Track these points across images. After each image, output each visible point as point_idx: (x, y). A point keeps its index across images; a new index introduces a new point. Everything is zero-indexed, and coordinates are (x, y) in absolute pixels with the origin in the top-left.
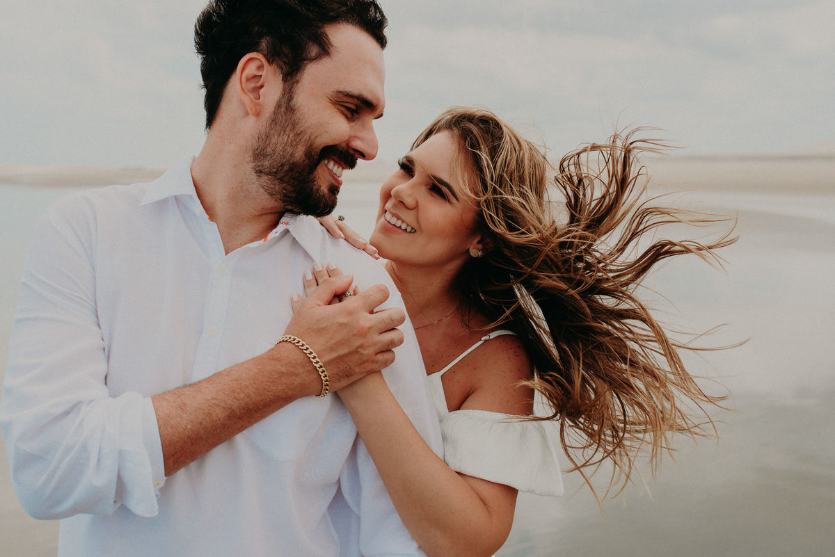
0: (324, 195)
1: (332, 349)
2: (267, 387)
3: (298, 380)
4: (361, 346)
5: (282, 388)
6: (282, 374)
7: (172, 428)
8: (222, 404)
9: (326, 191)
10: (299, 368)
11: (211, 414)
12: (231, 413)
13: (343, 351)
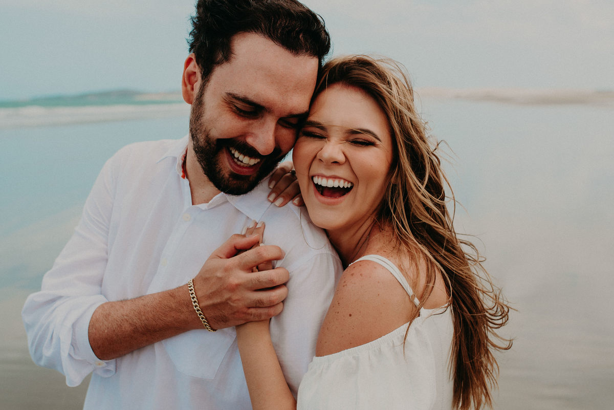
0: (223, 178)
1: (209, 297)
2: (160, 316)
3: (182, 317)
4: (230, 299)
5: (170, 320)
6: (171, 309)
7: (96, 329)
8: (130, 321)
9: (227, 176)
10: (185, 308)
11: (121, 326)
12: (135, 328)
13: (217, 300)
